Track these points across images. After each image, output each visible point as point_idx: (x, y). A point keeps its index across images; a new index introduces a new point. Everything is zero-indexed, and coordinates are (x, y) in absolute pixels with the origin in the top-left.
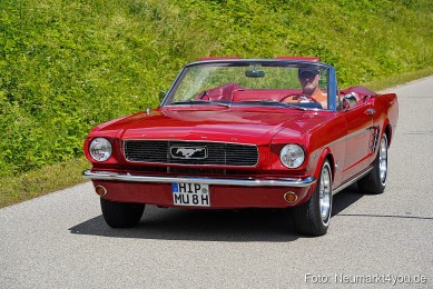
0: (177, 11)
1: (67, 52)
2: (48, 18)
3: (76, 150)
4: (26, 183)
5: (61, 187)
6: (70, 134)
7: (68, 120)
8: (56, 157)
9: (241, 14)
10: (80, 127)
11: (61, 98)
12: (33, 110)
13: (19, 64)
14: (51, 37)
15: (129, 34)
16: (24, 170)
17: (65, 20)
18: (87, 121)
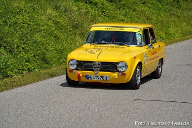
0: (76, 8)
1: (26, 26)
2: (18, 10)
3: (29, 69)
4: (6, 83)
5: (21, 85)
6: (26, 62)
7: (26, 56)
8: (20, 72)
9: (104, 10)
10: (31, 59)
11: (23, 46)
12: (10, 51)
13: (4, 30)
14: (19, 19)
15: (54, 18)
16: (5, 77)
17: (25, 11)
18: (34, 56)
